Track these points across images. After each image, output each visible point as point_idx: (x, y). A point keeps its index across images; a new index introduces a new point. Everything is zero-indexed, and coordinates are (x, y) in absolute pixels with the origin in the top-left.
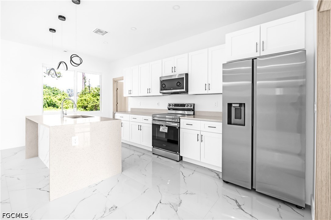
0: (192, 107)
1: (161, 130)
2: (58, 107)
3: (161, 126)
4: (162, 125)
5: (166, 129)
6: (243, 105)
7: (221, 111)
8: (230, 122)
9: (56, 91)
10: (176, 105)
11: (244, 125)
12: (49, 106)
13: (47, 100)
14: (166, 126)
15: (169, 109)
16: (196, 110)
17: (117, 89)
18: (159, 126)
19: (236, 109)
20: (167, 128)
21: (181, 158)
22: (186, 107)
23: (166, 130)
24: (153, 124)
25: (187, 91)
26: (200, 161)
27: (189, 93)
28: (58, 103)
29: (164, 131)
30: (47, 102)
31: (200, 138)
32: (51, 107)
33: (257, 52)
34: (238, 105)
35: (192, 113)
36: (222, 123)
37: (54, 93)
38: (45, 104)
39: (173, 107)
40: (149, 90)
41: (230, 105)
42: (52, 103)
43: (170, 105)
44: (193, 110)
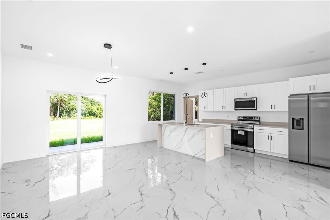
0: (258, 119)
1: (238, 134)
2: (97, 117)
3: (239, 131)
6: (302, 119)
7: (288, 122)
8: (293, 128)
9: (93, 101)
10: (244, 117)
11: (303, 129)
12: (90, 115)
13: (89, 110)
14: (243, 131)
15: (239, 120)
16: (261, 121)
17: (187, 105)
18: (237, 131)
19: (297, 121)
21: (254, 150)
22: (253, 119)
23: (243, 133)
24: (231, 130)
25: (256, 109)
26: (269, 151)
27: (258, 110)
28: (97, 113)
30: (89, 112)
31: (270, 138)
32: (92, 117)
33: (310, 90)
34: (299, 119)
35: (258, 123)
36: (288, 129)
37: (91, 104)
38: (87, 113)
39: (242, 119)
40: (223, 107)
41: (293, 119)
42: (92, 112)
43: (239, 117)
44: (259, 121)
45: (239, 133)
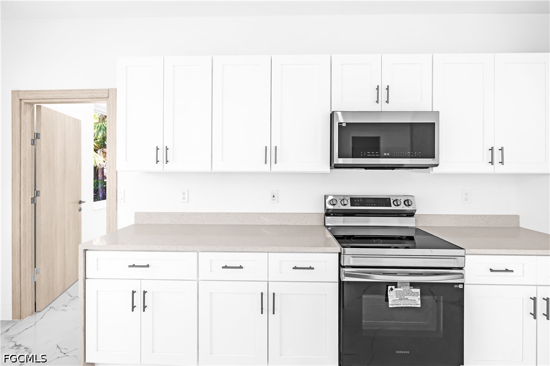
1: (391, 304)
3: (389, 287)
4: (395, 284)
5: (414, 294)
14: (413, 285)
17: (37, 136)
18: (382, 289)
20: (418, 290)
22: (393, 207)
23: (414, 299)
27: (435, 170)
29: (407, 302)
40: (271, 154)
43: (333, 201)
45: (395, 299)
